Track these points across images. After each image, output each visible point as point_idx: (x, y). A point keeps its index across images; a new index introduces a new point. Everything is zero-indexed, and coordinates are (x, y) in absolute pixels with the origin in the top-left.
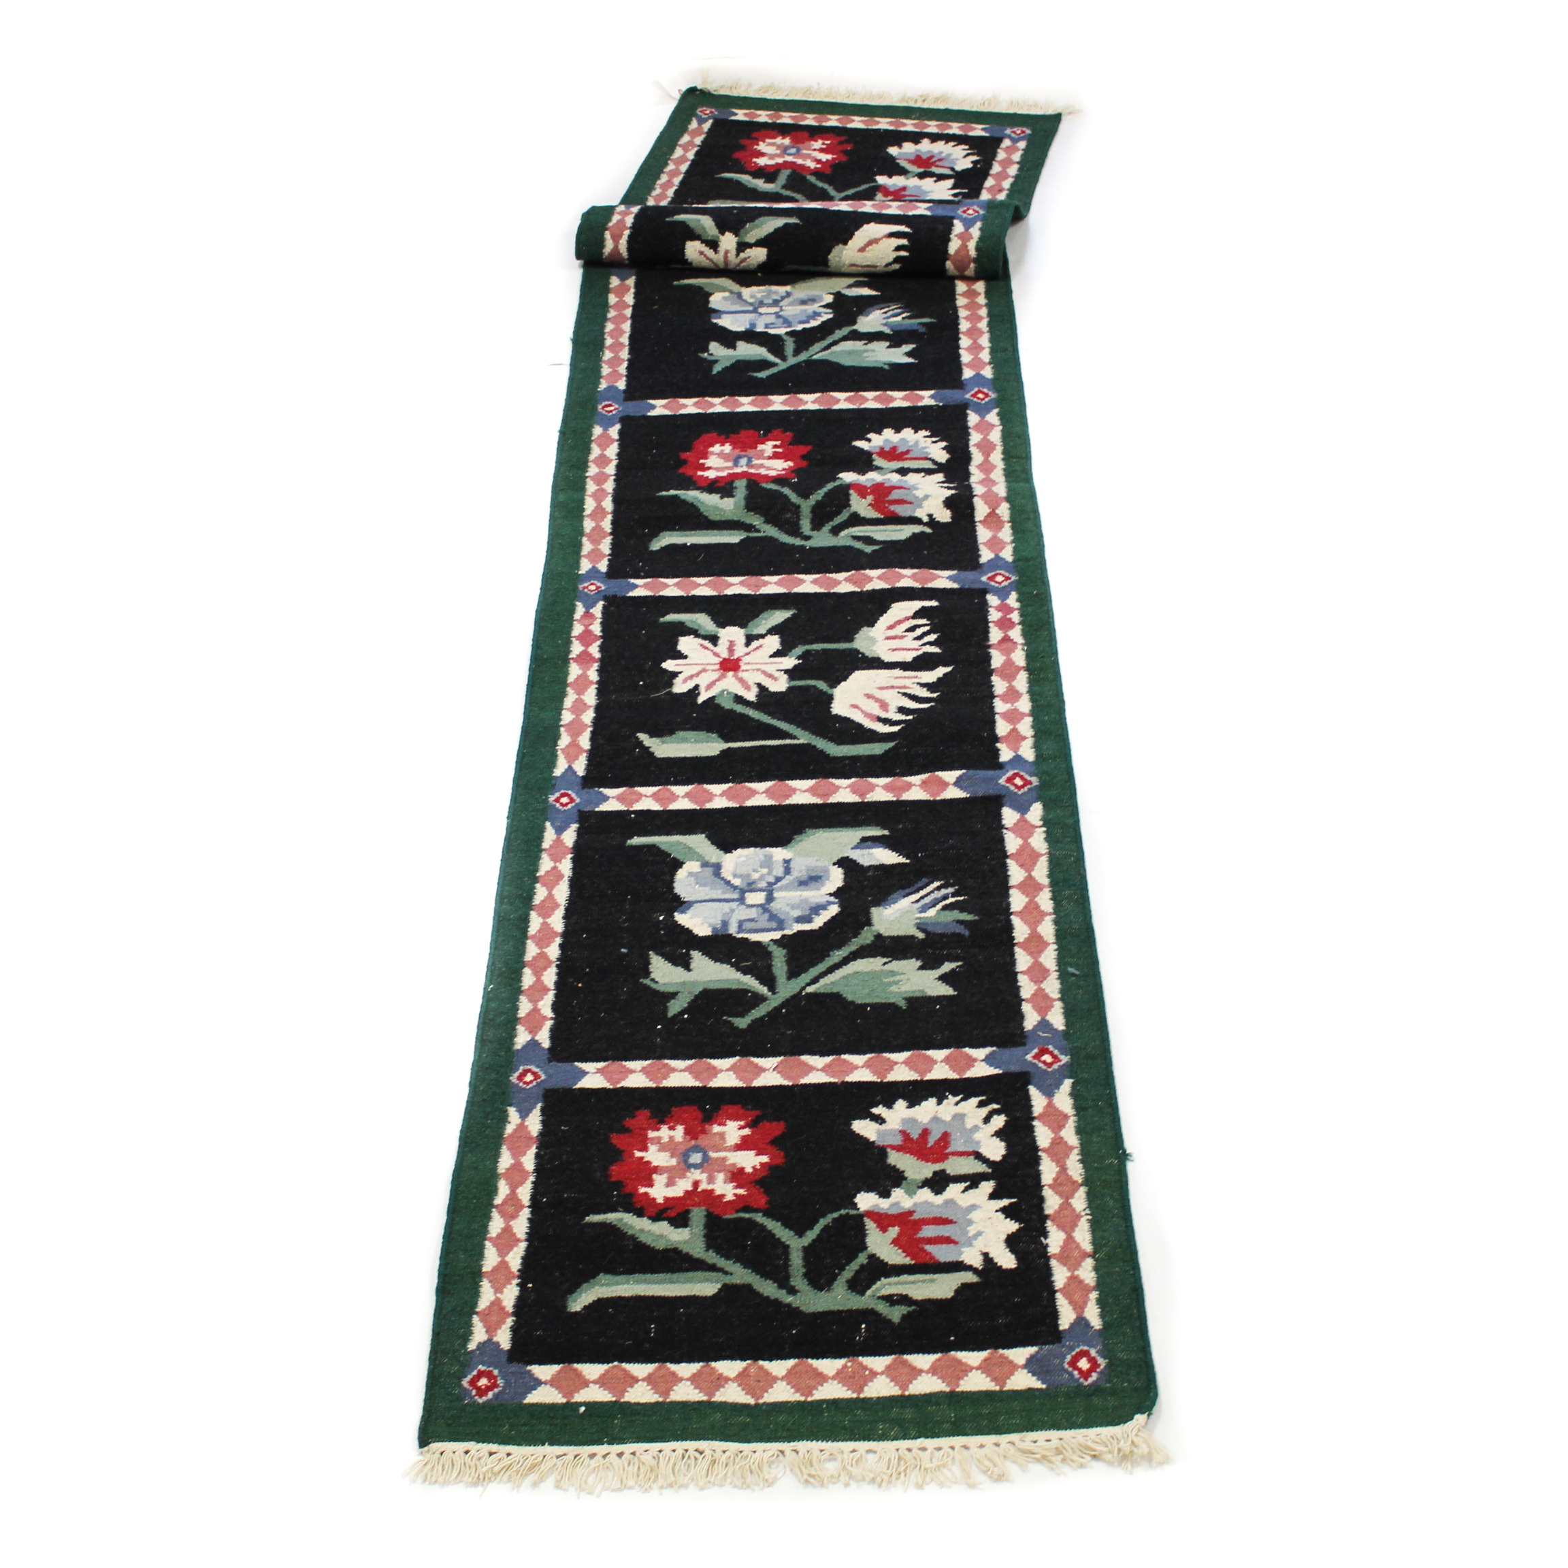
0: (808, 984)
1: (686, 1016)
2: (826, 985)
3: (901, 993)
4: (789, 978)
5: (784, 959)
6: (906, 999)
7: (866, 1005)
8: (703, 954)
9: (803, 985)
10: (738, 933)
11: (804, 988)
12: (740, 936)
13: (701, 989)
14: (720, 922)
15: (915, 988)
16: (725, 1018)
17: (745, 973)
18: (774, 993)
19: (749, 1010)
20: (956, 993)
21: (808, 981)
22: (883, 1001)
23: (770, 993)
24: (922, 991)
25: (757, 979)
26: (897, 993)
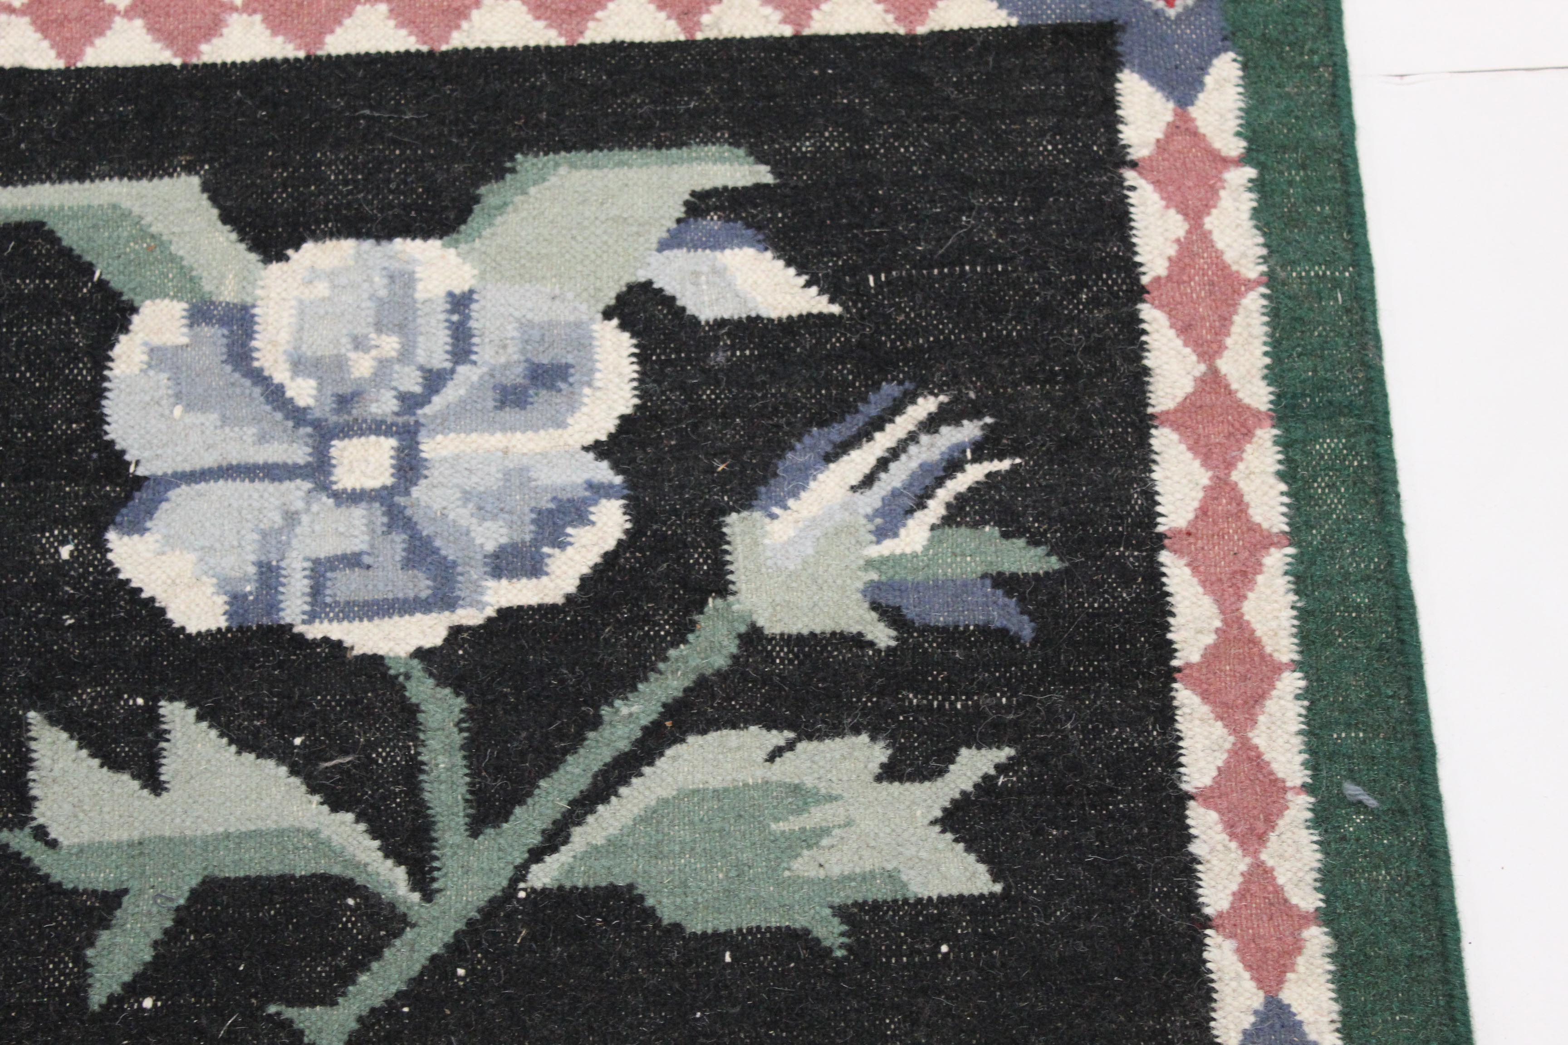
0: (536, 855)
1: (148, 1003)
2: (595, 851)
3: (827, 883)
4: (475, 828)
5: (458, 739)
6: (842, 912)
7: (721, 939)
8: (200, 718)
9: (519, 857)
10: (312, 617)
11: (521, 873)
12: (315, 631)
13: (194, 882)
14: (252, 570)
15: (869, 862)
16: (272, 1009)
17: (336, 804)
18: (428, 896)
19: (346, 977)
20: (998, 888)
21: (535, 840)
22: (774, 921)
23: (416, 897)
24: (892, 877)
25: (374, 832)
26: (810, 881)
